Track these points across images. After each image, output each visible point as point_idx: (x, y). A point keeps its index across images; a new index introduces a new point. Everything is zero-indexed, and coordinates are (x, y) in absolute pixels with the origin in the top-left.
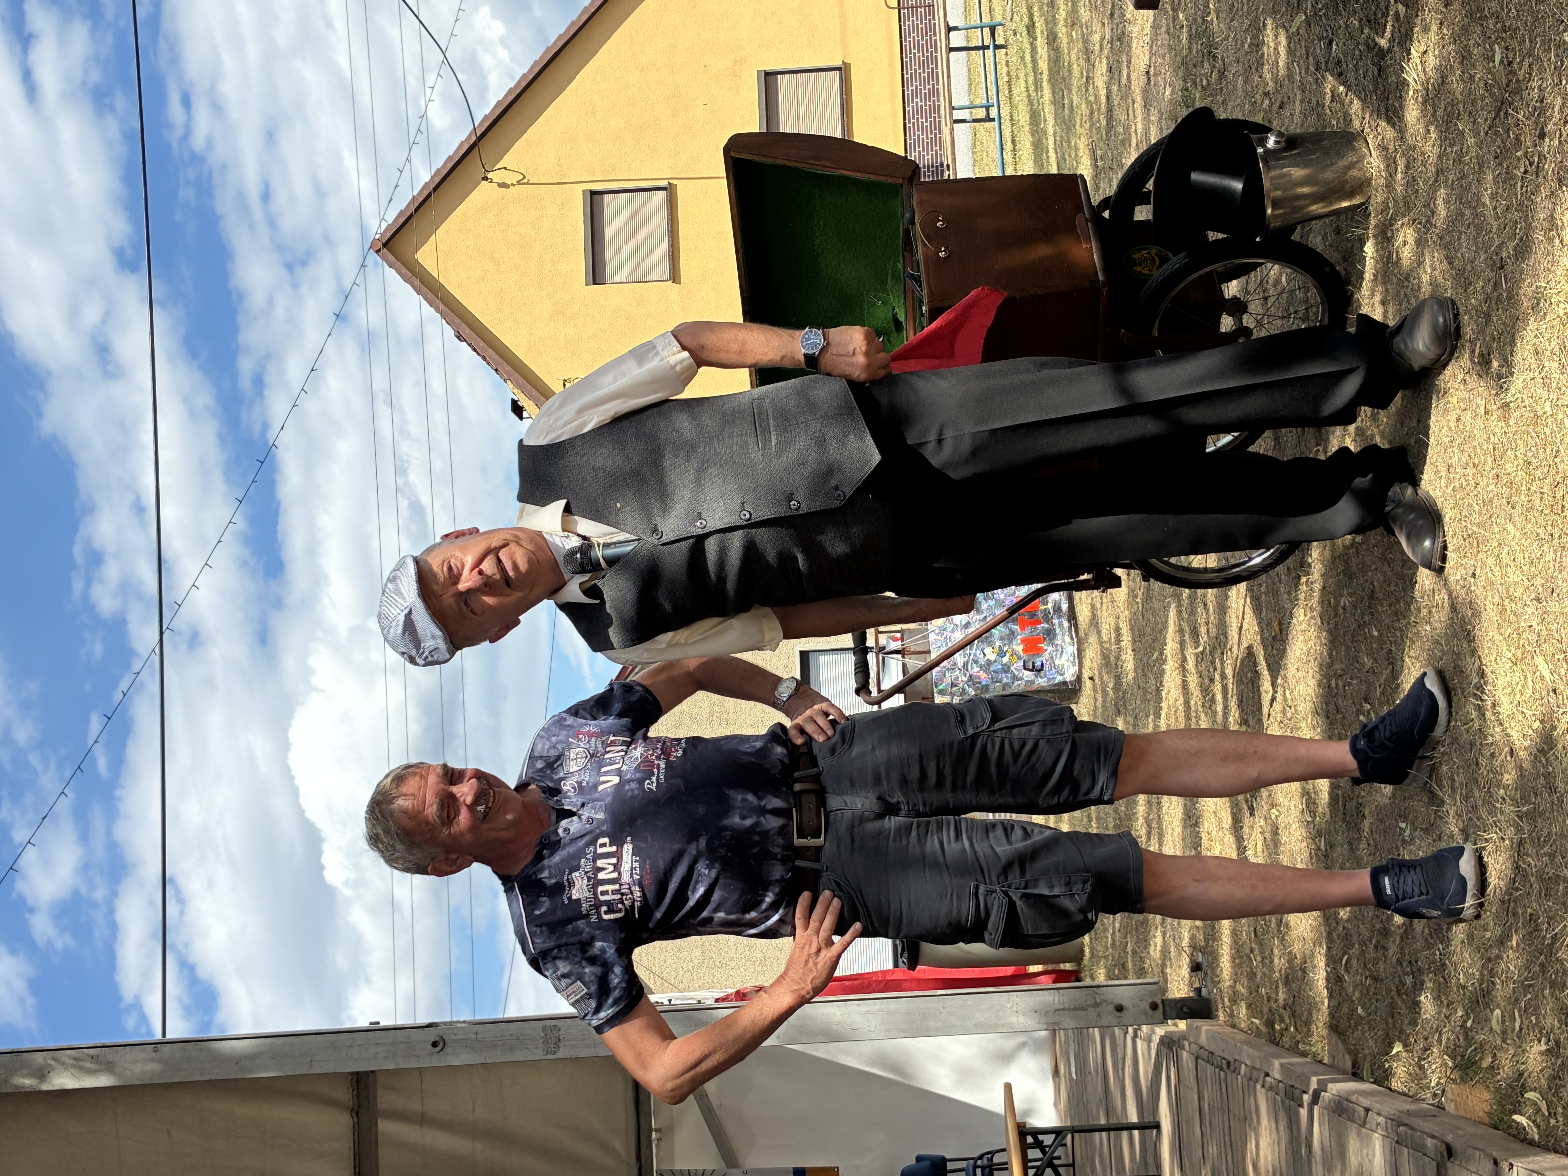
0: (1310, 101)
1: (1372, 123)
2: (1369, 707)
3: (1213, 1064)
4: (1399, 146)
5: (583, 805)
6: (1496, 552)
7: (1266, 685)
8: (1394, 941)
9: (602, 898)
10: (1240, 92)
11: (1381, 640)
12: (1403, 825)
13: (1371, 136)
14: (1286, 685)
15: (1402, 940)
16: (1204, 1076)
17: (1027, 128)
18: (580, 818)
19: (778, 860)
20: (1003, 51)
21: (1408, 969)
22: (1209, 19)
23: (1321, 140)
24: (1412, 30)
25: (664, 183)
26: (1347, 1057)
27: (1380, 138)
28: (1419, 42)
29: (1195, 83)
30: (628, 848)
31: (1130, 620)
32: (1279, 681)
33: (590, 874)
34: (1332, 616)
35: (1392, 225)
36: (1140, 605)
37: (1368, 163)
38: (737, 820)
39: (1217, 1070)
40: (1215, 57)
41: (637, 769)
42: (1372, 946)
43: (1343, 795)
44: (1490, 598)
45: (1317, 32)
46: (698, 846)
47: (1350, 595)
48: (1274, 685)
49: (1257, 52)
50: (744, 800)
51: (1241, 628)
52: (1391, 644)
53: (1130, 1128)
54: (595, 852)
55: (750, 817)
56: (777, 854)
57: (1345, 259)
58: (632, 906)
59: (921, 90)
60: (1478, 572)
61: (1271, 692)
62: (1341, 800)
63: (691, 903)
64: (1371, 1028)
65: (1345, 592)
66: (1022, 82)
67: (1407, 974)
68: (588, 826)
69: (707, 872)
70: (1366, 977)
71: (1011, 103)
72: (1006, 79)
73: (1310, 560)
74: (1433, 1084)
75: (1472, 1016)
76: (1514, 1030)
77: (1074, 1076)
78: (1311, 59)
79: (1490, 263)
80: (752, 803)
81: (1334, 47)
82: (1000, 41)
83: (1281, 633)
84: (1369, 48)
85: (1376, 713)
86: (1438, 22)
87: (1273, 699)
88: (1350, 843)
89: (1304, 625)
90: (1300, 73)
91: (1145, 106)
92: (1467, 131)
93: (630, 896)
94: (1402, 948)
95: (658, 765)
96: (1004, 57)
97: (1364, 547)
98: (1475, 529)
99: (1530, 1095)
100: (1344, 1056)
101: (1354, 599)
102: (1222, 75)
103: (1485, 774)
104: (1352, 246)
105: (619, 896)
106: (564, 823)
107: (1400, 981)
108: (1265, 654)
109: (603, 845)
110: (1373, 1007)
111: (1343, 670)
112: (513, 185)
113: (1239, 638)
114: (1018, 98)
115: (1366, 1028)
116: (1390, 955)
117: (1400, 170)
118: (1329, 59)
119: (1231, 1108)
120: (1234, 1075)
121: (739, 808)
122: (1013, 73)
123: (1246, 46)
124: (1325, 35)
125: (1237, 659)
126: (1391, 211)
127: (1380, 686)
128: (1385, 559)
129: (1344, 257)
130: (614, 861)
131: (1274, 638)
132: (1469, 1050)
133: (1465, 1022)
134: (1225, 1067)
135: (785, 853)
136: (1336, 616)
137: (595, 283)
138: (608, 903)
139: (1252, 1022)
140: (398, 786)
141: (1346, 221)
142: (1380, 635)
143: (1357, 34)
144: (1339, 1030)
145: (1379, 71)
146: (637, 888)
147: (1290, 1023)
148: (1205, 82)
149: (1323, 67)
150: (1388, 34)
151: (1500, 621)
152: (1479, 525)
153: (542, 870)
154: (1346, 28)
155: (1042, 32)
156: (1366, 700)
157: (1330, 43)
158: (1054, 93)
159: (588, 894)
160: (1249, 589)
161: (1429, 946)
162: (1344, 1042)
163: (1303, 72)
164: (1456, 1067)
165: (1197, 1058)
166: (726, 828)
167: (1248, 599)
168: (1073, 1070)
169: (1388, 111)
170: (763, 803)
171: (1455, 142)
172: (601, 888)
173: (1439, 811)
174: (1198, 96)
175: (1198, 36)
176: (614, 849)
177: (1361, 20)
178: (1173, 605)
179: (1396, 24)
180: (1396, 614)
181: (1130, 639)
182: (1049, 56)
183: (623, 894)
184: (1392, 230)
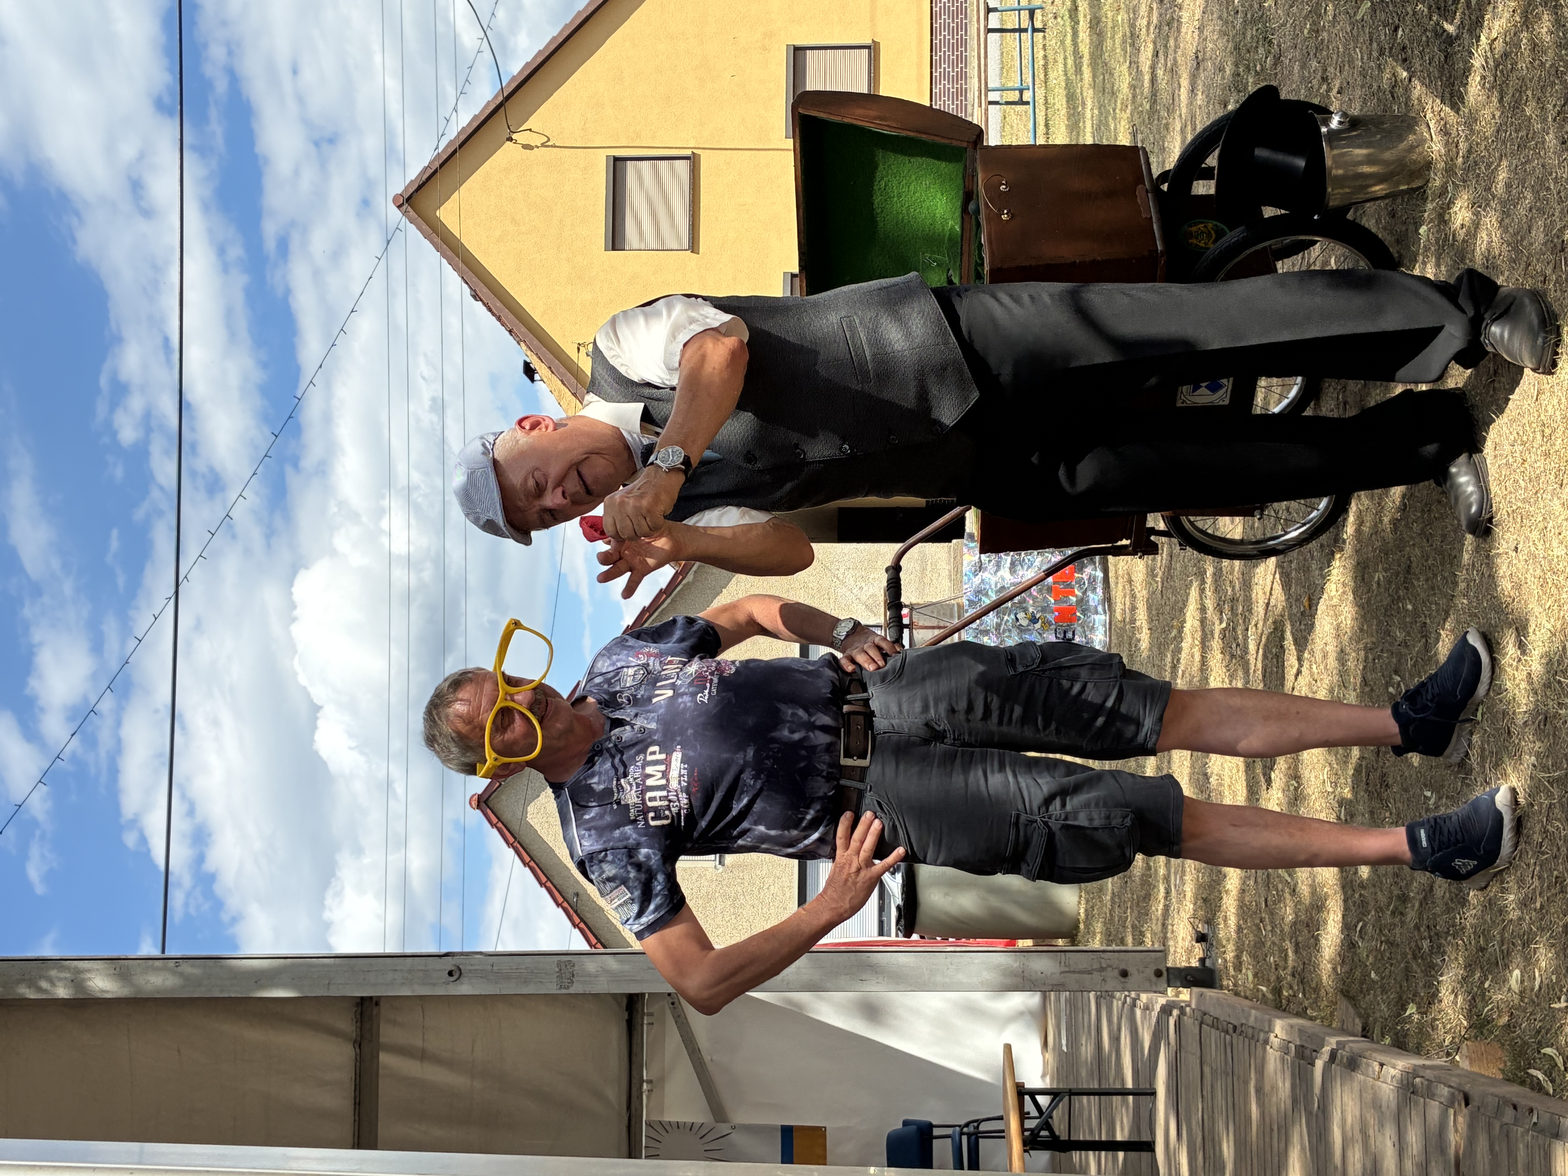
0: (1371, 87)
1: (1436, 109)
2: (1399, 679)
3: (1218, 1029)
4: (1463, 131)
5: (636, 715)
6: (1541, 526)
7: (1291, 660)
8: (1413, 906)
9: (650, 804)
10: (1296, 77)
11: (1416, 613)
12: (1428, 794)
13: (1433, 121)
14: (1313, 659)
15: (1421, 905)
16: (1208, 1040)
17: (1064, 112)
18: (632, 728)
19: (823, 777)
20: (1041, 34)
21: (1426, 934)
22: (1266, 5)
23: (1383, 123)
24: (1483, 18)
25: (688, 153)
26: (1357, 1020)
27: (1442, 123)
28: (1489, 29)
29: (1248, 68)
30: (677, 756)
31: (1148, 600)
32: (1306, 655)
33: (638, 781)
34: (1365, 591)
35: (1449, 208)
36: (1160, 584)
37: (1429, 148)
38: (786, 733)
39: (1223, 1034)
40: (1270, 42)
41: (691, 684)
42: (1389, 913)
43: (1366, 766)
44: (1531, 571)
45: (1383, 18)
46: (745, 756)
47: (1385, 570)
48: (1300, 659)
49: (1317, 37)
50: (793, 714)
51: (1268, 604)
52: (1425, 617)
53: (1124, 1093)
54: (645, 760)
55: (799, 731)
56: (823, 771)
57: (1398, 242)
58: (679, 814)
59: (949, 72)
60: (1520, 547)
61: (1297, 666)
62: (1364, 771)
63: (734, 813)
64: (1384, 991)
65: (1380, 566)
66: (1061, 67)
67: (1425, 938)
68: (639, 735)
69: (752, 782)
70: (1382, 942)
71: (1046, 87)
72: (1042, 62)
73: (1345, 537)
74: (1447, 1043)
75: (1490, 977)
76: (1532, 990)
77: (1064, 1048)
78: (1375, 45)
79: (1550, 245)
80: (802, 718)
81: (1400, 33)
82: (1038, 25)
83: (1310, 608)
84: (1436, 34)
85: (1406, 686)
86: (1511, 10)
87: (1299, 673)
88: (1372, 813)
89: (1335, 600)
90: (1362, 58)
91: (1193, 91)
92: (1534, 116)
93: (677, 803)
94: (1420, 914)
95: (711, 680)
96: (1041, 41)
97: (1403, 523)
98: (1519, 504)
99: (1548, 1051)
100: (1354, 1020)
101: (1389, 574)
102: (1277, 60)
103: (1517, 741)
104: (1407, 230)
105: (666, 803)
106: (616, 731)
107: (1417, 946)
108: (1292, 629)
109: (654, 753)
110: (1387, 972)
111: (1373, 643)
112: (538, 147)
113: (1266, 614)
114: (1055, 81)
115: (1378, 992)
116: (1408, 920)
117: (1461, 154)
118: (1393, 45)
119: (1236, 1070)
120: (1241, 1038)
121: (789, 722)
122: (1050, 58)
123: (1306, 31)
124: (1390, 21)
125: (1262, 634)
126: (1450, 195)
127: (1411, 660)
128: (1425, 535)
129: (1398, 239)
130: (663, 768)
131: (1303, 613)
132: (1486, 1010)
133: (1483, 983)
134: (1231, 1031)
135: (830, 770)
136: (1369, 592)
137: (614, 249)
138: (655, 809)
139: (1258, 990)
140: (455, 691)
141: (1402, 205)
142: (1415, 608)
143: (1425, 20)
144: (1351, 994)
145: (1446, 57)
146: (685, 795)
147: (1298, 990)
148: (1258, 68)
149: (1387, 53)
150: (1457, 21)
151: (1541, 593)
152: (1524, 501)
153: (592, 776)
154: (1414, 15)
155: (1085, 16)
156: (1396, 672)
157: (1396, 29)
158: (1094, 77)
159: (636, 800)
160: (1279, 566)
161: (1448, 910)
162: (1355, 1006)
163: (1365, 58)
164: (1470, 1027)
165: (1201, 1023)
166: (775, 740)
167: (1277, 576)
168: (1064, 1042)
169: (1452, 97)
170: (812, 720)
171: (1521, 127)
172: (649, 794)
173: (1467, 778)
174: (1251, 80)
175: (1254, 22)
176: (663, 756)
177: (1430, 7)
178: (1195, 584)
179: (1466, 12)
180: (1433, 588)
181: (1146, 618)
182: (1091, 40)
183: (670, 801)
184: (1450, 213)
